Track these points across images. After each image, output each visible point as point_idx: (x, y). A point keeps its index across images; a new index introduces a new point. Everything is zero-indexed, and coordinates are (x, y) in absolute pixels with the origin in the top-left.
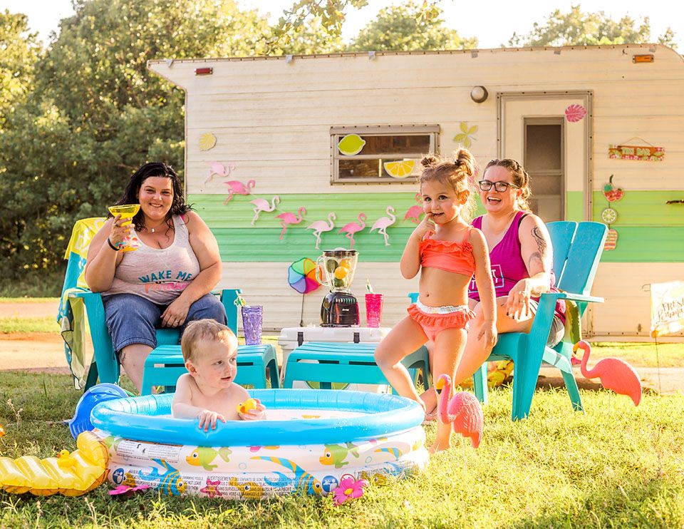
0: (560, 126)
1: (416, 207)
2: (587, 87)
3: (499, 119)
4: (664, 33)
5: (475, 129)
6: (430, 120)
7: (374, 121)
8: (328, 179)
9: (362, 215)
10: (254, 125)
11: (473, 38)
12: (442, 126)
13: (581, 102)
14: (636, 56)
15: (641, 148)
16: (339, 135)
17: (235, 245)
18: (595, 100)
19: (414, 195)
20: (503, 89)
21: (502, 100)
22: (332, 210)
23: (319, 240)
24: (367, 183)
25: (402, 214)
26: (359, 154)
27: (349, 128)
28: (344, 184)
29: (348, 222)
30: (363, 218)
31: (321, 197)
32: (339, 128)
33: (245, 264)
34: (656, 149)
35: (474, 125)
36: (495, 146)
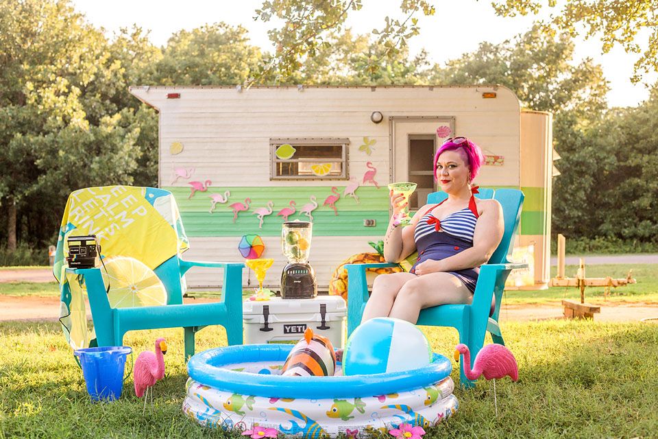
0: (433, 141)
1: (331, 196)
2: (451, 114)
3: (391, 135)
4: (420, 53)
5: (374, 142)
6: (342, 135)
7: (301, 135)
8: (268, 177)
9: (292, 202)
10: (213, 136)
11: (266, 52)
12: (350, 139)
13: (447, 124)
14: (485, 93)
15: (488, 156)
16: (276, 145)
17: (197, 224)
18: (457, 122)
19: (331, 189)
20: (393, 114)
21: (393, 122)
22: (271, 199)
23: (262, 222)
24: (288, 180)
25: (322, 202)
26: (291, 158)
27: (284, 140)
28: (280, 180)
29: (283, 208)
30: (293, 204)
31: (263, 190)
32: (275, 140)
33: (205, 239)
34: (498, 158)
35: (373, 139)
36: (388, 153)
